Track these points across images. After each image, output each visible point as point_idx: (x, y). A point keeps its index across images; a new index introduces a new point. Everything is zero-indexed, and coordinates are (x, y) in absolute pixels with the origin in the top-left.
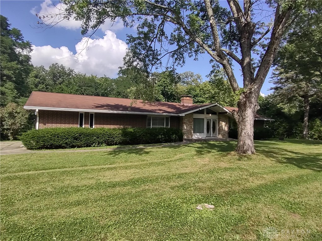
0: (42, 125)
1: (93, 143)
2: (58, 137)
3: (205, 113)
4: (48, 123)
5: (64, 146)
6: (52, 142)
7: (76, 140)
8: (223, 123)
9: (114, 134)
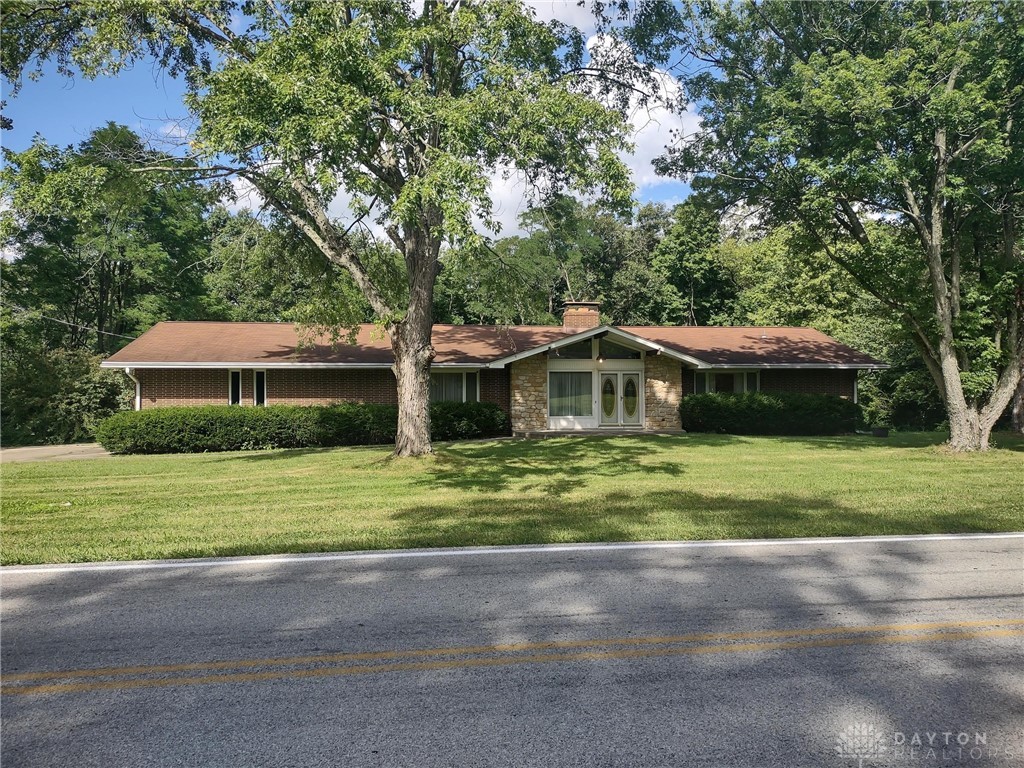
0: (147, 402)
1: (244, 441)
2: (162, 428)
3: (595, 353)
4: (160, 397)
5: (175, 448)
6: (149, 438)
7: (204, 433)
8: (661, 383)
9: (294, 421)
